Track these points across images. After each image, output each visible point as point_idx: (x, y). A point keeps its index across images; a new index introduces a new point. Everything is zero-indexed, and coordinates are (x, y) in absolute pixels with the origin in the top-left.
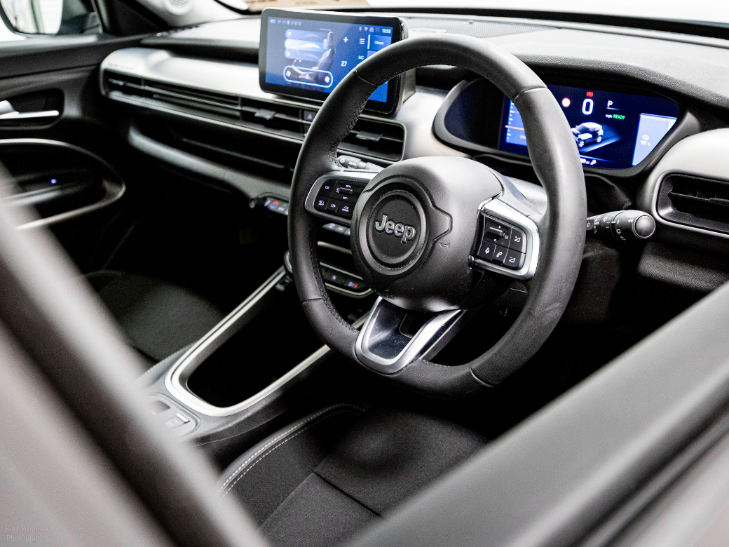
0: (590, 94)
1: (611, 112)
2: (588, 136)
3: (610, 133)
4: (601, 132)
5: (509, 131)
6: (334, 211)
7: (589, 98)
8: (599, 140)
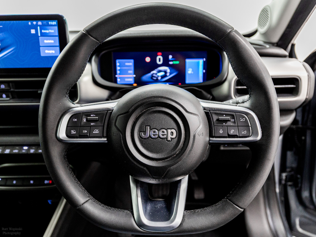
0: (160, 53)
1: (172, 61)
2: (162, 73)
3: (173, 70)
4: (168, 71)
5: (118, 78)
6: (87, 136)
7: (159, 55)
8: (168, 74)
